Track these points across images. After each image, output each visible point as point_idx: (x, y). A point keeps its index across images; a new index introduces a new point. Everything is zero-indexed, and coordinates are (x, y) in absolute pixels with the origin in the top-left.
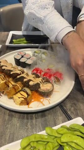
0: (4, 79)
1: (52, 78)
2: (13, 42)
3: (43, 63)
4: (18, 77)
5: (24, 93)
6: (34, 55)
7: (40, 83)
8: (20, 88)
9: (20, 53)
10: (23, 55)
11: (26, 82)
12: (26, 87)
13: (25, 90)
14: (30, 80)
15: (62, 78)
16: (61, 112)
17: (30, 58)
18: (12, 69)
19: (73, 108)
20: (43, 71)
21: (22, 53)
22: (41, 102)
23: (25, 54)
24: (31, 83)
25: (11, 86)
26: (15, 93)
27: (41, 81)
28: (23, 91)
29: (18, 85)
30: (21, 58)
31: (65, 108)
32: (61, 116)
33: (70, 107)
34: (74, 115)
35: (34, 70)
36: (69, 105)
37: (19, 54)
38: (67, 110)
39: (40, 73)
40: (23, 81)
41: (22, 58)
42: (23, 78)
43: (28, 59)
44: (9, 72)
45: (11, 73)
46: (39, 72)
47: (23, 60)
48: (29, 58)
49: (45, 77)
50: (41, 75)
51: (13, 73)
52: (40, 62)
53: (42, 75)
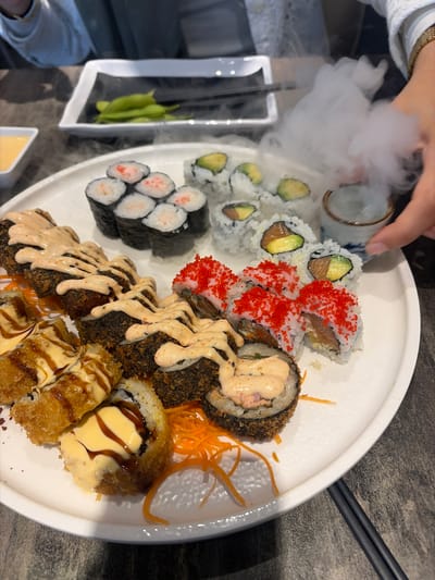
0: (16, 326)
1: (292, 322)
2: (98, 112)
3: (240, 225)
4: (97, 312)
5: (125, 419)
6: (191, 180)
7: (218, 359)
8: (99, 394)
9: (121, 170)
10: (131, 180)
11: (136, 345)
12: (141, 378)
13: (130, 395)
14: (161, 338)
15: (347, 324)
16: (344, 534)
17: (173, 199)
18: (64, 265)
19: (411, 505)
20: (235, 278)
21: (129, 169)
22: (223, 473)
23: (144, 177)
24: (167, 356)
25: (46, 375)
26: (68, 424)
27: (224, 346)
28: (120, 405)
29: (86, 378)
30: (123, 197)
31: (364, 505)
32: (340, 562)
33: (395, 497)
34: (421, 553)
35: (184, 273)
36: (386, 483)
37: (115, 173)
38: (378, 516)
39: (221, 290)
40: (124, 337)
41: (129, 200)
42: (123, 320)
43: (157, 201)
44: (47, 283)
45: (61, 288)
46: (213, 282)
47: (130, 209)
48: (165, 200)
49: (246, 314)
50: (225, 305)
51: (70, 291)
52: (224, 220)
53: (232, 307)
